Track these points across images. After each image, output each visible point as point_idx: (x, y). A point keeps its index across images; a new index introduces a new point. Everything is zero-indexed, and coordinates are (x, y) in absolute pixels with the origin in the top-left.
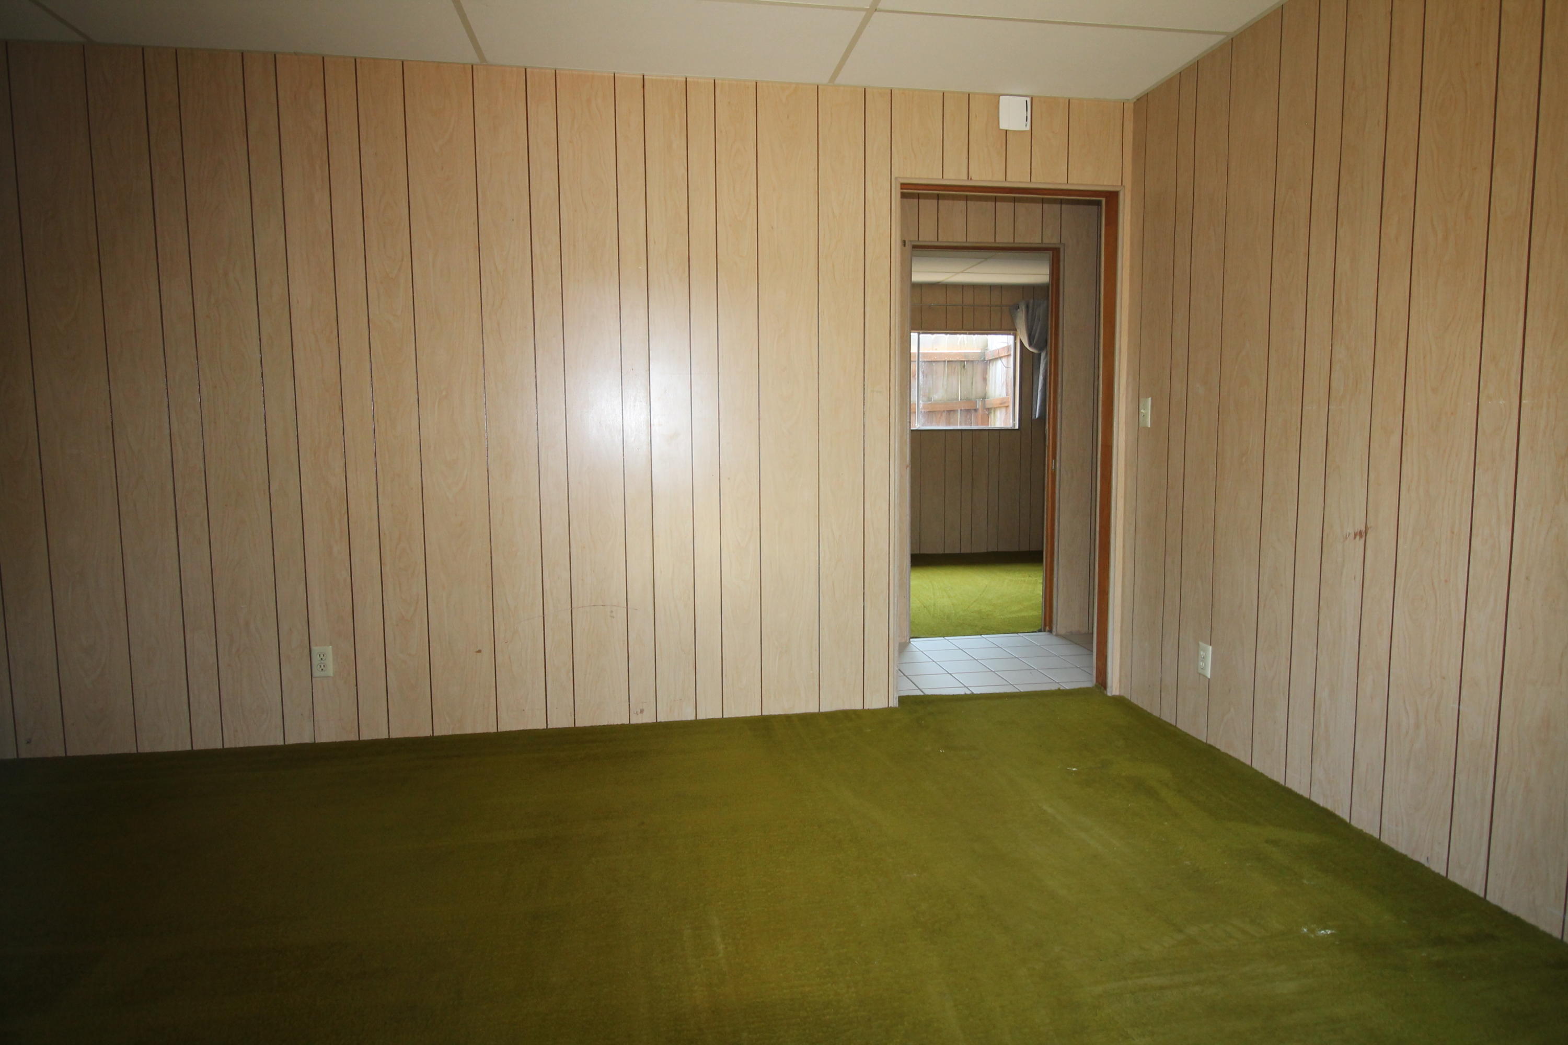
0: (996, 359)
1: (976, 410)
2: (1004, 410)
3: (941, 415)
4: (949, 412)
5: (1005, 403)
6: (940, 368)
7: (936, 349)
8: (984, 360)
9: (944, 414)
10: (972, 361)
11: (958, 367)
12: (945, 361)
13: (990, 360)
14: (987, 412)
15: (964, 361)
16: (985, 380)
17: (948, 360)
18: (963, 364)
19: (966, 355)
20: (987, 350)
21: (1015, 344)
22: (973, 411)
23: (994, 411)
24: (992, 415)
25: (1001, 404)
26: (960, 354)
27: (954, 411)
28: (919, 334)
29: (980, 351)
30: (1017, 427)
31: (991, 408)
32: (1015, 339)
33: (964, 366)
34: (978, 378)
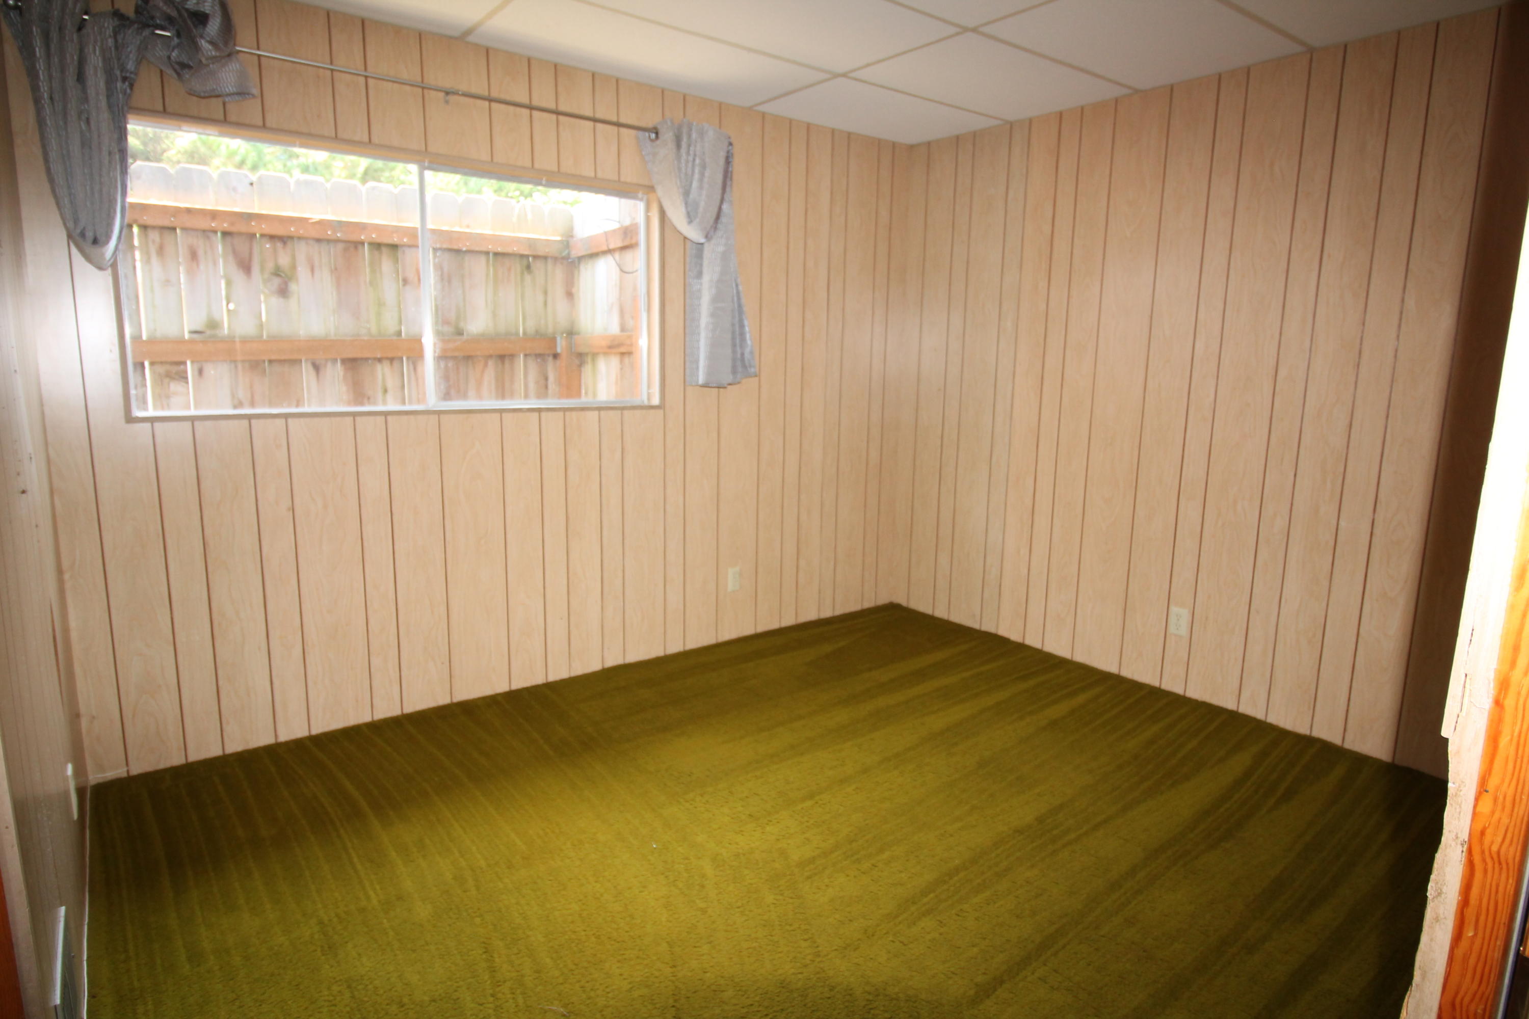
0: (594, 256)
1: (556, 356)
2: (615, 361)
3: (486, 365)
4: (502, 358)
5: (620, 345)
6: (479, 267)
7: (468, 227)
8: (567, 257)
9: (491, 363)
10: (545, 258)
11: (517, 266)
12: (487, 253)
13: (580, 258)
14: (577, 362)
15: (527, 256)
16: (570, 295)
17: (496, 251)
18: (525, 262)
19: (531, 243)
20: (572, 236)
21: (648, 220)
22: (550, 359)
23: (593, 360)
24: (587, 369)
25: (610, 347)
26: (517, 240)
27: (512, 356)
28: (422, 169)
29: (559, 238)
30: (656, 401)
31: (587, 354)
32: (648, 209)
33: (528, 267)
34: (558, 290)
